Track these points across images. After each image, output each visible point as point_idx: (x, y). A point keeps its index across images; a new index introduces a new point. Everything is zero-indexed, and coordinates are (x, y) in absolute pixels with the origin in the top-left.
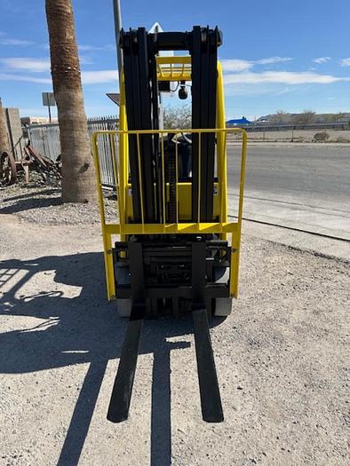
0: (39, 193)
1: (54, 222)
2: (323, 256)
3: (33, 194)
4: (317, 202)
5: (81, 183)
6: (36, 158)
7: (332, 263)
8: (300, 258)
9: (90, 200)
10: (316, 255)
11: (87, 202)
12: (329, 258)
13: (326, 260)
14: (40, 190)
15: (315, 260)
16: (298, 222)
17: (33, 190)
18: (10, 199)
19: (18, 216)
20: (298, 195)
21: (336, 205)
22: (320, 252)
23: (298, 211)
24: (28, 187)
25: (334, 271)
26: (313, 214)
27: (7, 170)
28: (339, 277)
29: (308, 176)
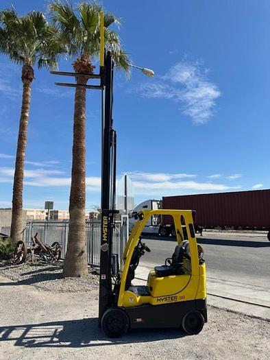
0: (44, 270)
1: (62, 291)
2: (232, 312)
3: (40, 270)
4: (226, 277)
5: (77, 264)
6: (40, 244)
7: (237, 316)
8: (219, 313)
9: (82, 275)
10: (228, 311)
11: (79, 276)
12: (235, 313)
13: (234, 314)
14: (44, 268)
15: (227, 314)
16: (216, 290)
17: (39, 268)
18: (25, 274)
19: (35, 286)
20: (214, 272)
21: (238, 279)
22: (230, 309)
23: (215, 284)
24: (35, 265)
25: (239, 320)
26: (224, 286)
27: (20, 253)
28: (241, 324)
29: (218, 258)
